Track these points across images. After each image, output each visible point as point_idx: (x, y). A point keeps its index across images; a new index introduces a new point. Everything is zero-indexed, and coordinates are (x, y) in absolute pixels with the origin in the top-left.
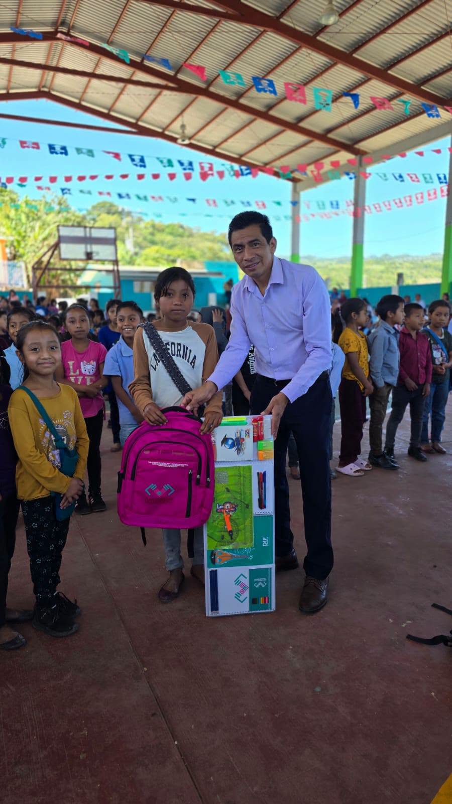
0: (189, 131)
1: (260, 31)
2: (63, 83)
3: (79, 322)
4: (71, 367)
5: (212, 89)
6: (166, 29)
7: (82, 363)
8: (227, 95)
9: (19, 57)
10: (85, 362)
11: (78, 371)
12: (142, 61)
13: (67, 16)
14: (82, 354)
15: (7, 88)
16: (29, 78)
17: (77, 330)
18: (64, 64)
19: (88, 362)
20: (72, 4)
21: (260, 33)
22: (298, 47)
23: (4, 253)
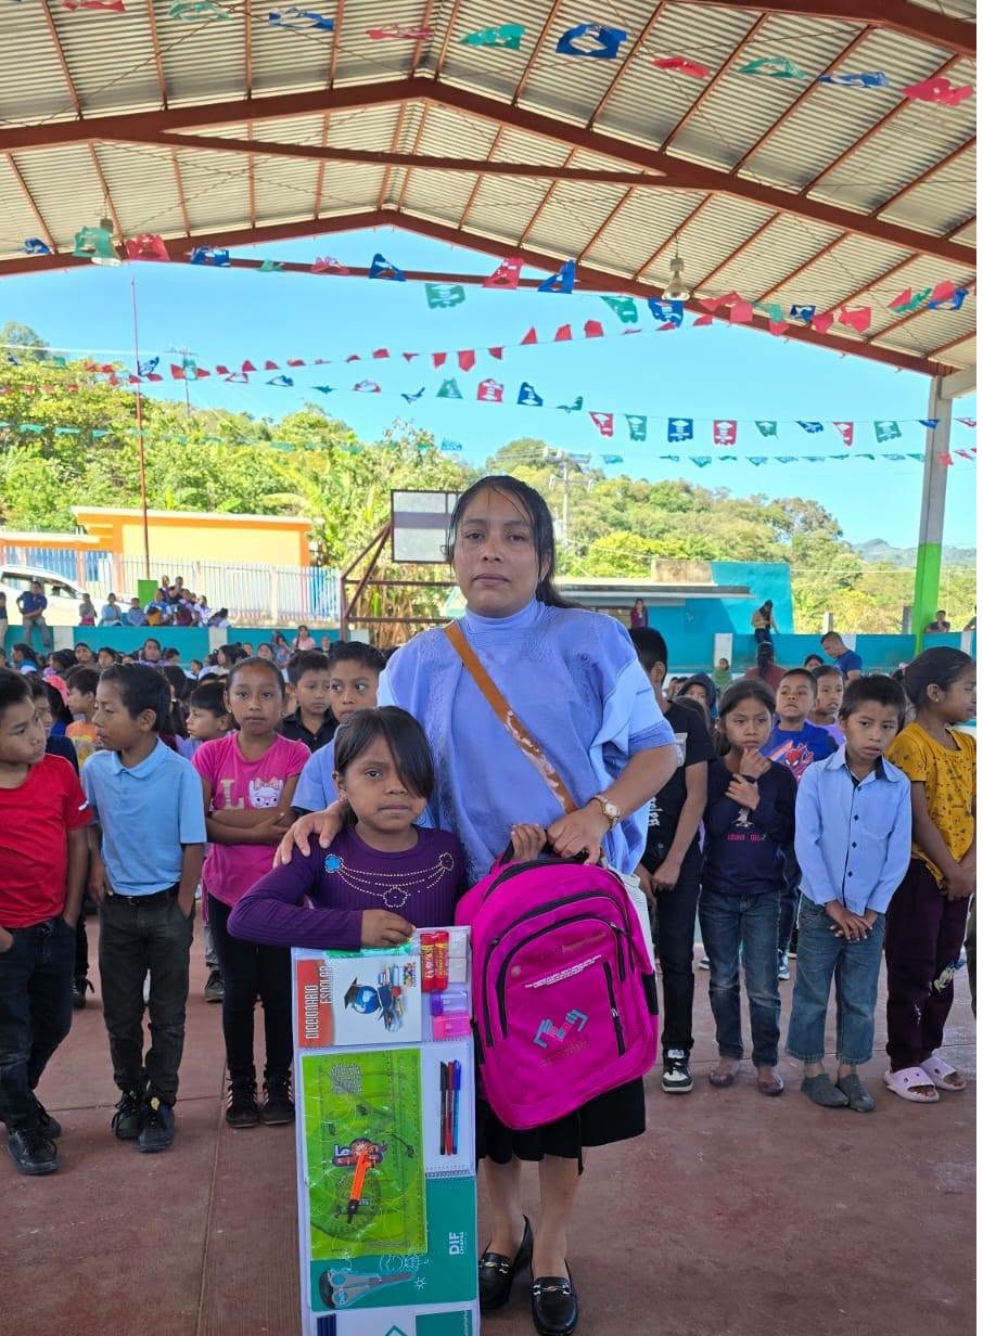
0: (690, 275)
1: (858, 28)
2: (430, 191)
3: (258, 699)
4: (227, 793)
5: (743, 174)
6: (642, 49)
7: (252, 782)
8: (778, 184)
9: (338, 141)
10: (259, 780)
11: (241, 800)
12: (590, 125)
13: (432, 49)
14: (256, 763)
15: (316, 210)
16: (357, 185)
17: (251, 714)
18: (426, 150)
19: (266, 780)
20: (442, 16)
21: (858, 33)
22: (949, 56)
23: (305, 551)
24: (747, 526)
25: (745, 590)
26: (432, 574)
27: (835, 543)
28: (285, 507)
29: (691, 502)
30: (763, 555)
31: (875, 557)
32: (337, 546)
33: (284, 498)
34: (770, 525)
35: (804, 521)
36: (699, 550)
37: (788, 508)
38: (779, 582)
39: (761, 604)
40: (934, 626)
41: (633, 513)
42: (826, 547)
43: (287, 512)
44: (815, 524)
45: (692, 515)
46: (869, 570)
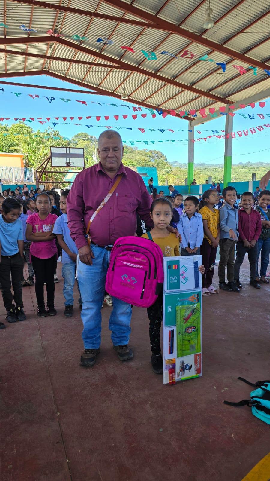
0: (128, 92)
1: (168, 33)
2: (56, 66)
3: (44, 204)
4: (37, 228)
5: (141, 67)
6: (114, 34)
7: (43, 226)
8: (150, 70)
9: (30, 51)
10: (45, 225)
11: (41, 230)
12: (101, 52)
13: (57, 29)
14: (43, 221)
15: (24, 69)
16: (36, 63)
17: (42, 208)
18: (56, 55)
19: (47, 225)
20: (60, 20)
21: (168, 34)
22: (191, 42)
23: (22, 163)
24: (143, 157)
25: (146, 174)
26: (60, 169)
27: (166, 162)
28: (15, 150)
29: (128, 151)
30: (147, 165)
31: (175, 166)
32: (32, 162)
33: (15, 148)
34: (149, 157)
35: (157, 156)
36: (131, 164)
37: (153, 153)
38: (154, 172)
39: (150, 178)
40: (193, 183)
42: (163, 163)
43: (16, 152)
44: (160, 157)
45: (129, 154)
46: (174, 171)
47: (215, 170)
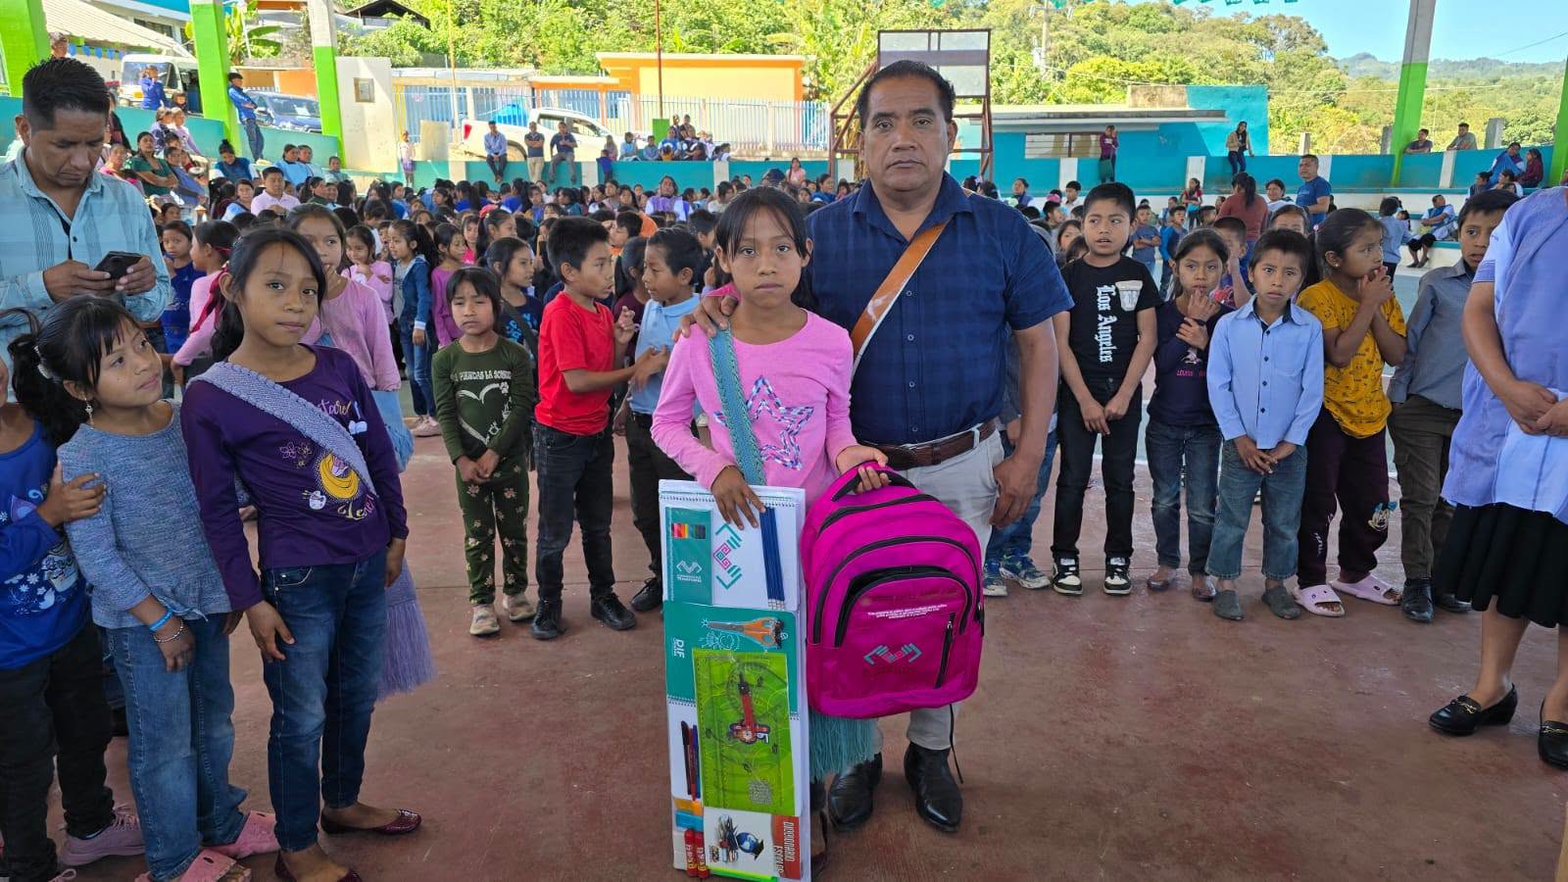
23: (798, 85)
24: (1228, 45)
25: (1220, 114)
27: (1320, 58)
28: (781, 45)
29: (1171, 22)
30: (1243, 73)
31: (1360, 72)
32: (829, 80)
33: (782, 37)
34: (1252, 42)
35: (1288, 38)
36: (1178, 71)
37: (1272, 25)
38: (1255, 104)
39: (1234, 127)
40: (1414, 146)
41: (1113, 36)
42: (1310, 64)
43: (782, 49)
44: (1299, 40)
45: (1173, 35)
46: (1354, 89)
47: (1537, 85)
